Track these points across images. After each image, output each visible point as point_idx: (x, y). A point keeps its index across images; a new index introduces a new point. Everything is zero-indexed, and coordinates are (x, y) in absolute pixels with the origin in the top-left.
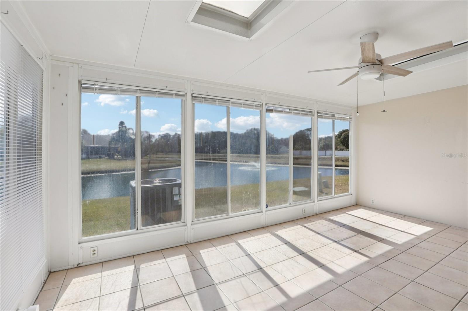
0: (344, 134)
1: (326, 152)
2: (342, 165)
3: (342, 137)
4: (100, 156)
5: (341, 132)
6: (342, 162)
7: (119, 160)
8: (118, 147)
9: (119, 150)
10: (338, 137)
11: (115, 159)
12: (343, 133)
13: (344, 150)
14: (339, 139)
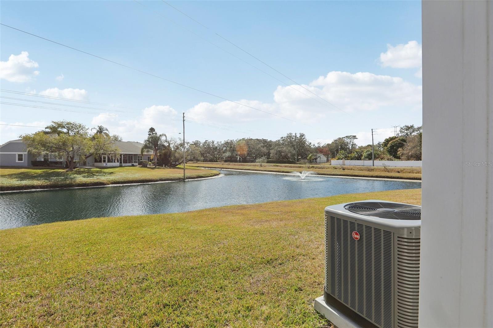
0: (392, 142)
1: (373, 162)
2: (398, 177)
3: (389, 145)
4: (133, 164)
5: (388, 139)
6: (398, 173)
7: (153, 168)
8: (151, 155)
9: (152, 158)
10: (384, 145)
11: (148, 168)
12: (390, 141)
13: (393, 160)
14: (386, 148)
